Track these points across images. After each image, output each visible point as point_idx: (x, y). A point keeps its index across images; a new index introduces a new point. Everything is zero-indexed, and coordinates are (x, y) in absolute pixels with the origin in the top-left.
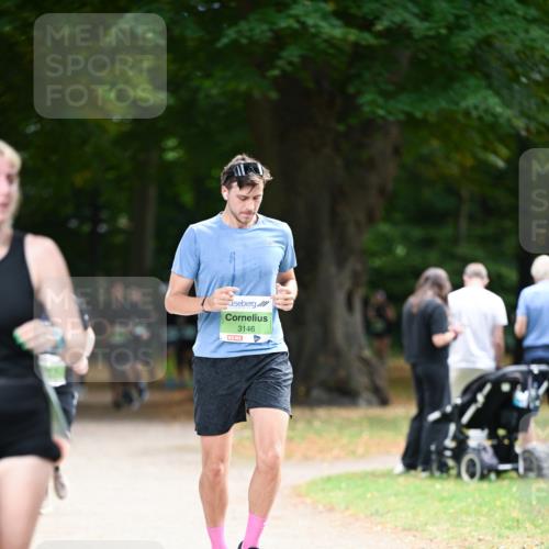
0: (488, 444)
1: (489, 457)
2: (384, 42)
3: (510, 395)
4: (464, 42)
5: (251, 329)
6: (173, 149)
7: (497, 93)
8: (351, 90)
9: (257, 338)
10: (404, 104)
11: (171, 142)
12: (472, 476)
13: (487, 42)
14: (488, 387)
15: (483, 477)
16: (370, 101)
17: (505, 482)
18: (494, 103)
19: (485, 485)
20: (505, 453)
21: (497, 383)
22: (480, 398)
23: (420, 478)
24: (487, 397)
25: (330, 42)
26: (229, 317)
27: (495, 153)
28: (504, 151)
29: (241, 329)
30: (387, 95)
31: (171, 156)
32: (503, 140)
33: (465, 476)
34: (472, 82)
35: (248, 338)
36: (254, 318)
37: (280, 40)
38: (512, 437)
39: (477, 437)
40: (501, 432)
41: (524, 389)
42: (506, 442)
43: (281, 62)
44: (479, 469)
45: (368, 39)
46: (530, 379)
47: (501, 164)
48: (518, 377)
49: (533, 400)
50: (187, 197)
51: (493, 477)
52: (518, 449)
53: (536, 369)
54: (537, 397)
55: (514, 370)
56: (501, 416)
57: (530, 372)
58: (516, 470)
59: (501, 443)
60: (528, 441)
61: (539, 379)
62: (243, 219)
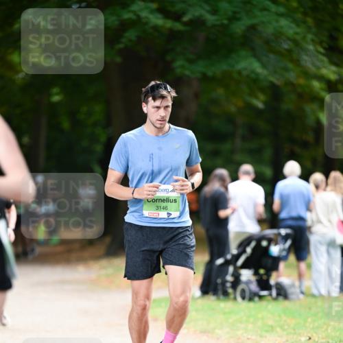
0: (253, 278)
1: (254, 287)
2: (187, 28)
3: (267, 249)
4: (239, 28)
5: (165, 208)
6: (57, 94)
7: (259, 60)
8: (168, 58)
9: (169, 214)
10: (200, 67)
11: (55, 90)
12: (243, 298)
13: (253, 28)
14: (253, 244)
15: (251, 299)
16: (180, 66)
17: (264, 303)
18: (257, 67)
19: (251, 304)
20: (264, 284)
21: (259, 239)
22: (249, 250)
23: (211, 300)
24: (254, 250)
25: (156, 28)
26: (149, 200)
27: (257, 98)
28: (262, 97)
29: (158, 208)
30: (191, 62)
31: (56, 98)
32: (262, 90)
33: (239, 299)
34: (243, 53)
35: (163, 214)
36: (167, 200)
37: (124, 26)
38: (268, 274)
39: (246, 275)
40: (262, 271)
41: (276, 244)
42: (265, 277)
43: (124, 40)
44: (247, 294)
45: (178, 26)
46: (279, 239)
47: (260, 105)
48: (272, 236)
49: (281, 251)
50: (66, 125)
51: (256, 299)
52: (272, 282)
53: (283, 232)
54: (284, 250)
55: (270, 232)
56: (262, 261)
57: (279, 234)
58: (271, 295)
59: (261, 278)
60: (278, 276)
61: (286, 238)
62: (158, 126)
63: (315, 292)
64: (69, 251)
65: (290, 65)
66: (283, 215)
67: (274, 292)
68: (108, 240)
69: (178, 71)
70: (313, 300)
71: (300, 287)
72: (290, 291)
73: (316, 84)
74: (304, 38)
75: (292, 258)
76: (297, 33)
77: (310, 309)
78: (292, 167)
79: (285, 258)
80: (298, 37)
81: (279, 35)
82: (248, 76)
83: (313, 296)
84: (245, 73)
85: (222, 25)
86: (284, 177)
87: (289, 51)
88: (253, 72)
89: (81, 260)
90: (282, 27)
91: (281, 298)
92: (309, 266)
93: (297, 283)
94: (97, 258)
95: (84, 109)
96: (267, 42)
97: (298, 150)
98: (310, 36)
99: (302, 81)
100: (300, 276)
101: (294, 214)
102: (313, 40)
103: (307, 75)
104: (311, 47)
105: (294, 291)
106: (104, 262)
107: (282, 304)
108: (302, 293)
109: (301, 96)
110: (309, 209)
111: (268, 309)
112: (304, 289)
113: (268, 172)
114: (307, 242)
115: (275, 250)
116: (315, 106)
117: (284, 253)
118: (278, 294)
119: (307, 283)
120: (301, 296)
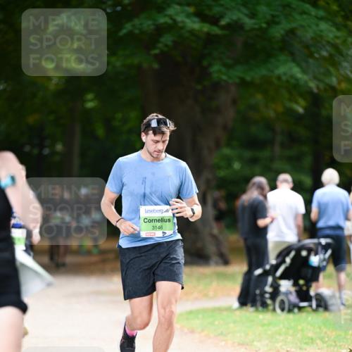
0: (293, 289)
1: (293, 298)
3: (307, 259)
4: (277, 32)
5: (161, 228)
6: (91, 100)
7: (299, 65)
8: (205, 63)
9: (164, 233)
10: (238, 72)
11: (90, 96)
12: (283, 310)
13: (292, 32)
14: (293, 254)
15: (290, 311)
16: (217, 71)
17: (303, 314)
18: (297, 72)
19: (291, 316)
20: (304, 295)
21: (299, 251)
22: (288, 260)
23: (249, 312)
24: (293, 260)
25: (192, 32)
26: (146, 220)
27: (296, 102)
28: (302, 102)
29: (154, 228)
30: (228, 67)
31: (90, 105)
32: (301, 95)
33: (278, 310)
34: (282, 57)
35: (159, 234)
36: (162, 220)
37: (160, 30)
38: (308, 286)
39: (286, 285)
40: (301, 282)
41: (316, 254)
42: (304, 288)
43: (160, 45)
44: (287, 306)
45: (216, 30)
46: (320, 248)
47: (301, 110)
48: (312, 246)
49: (321, 261)
50: (100, 131)
51: (296, 310)
52: (312, 293)
53: (323, 241)
54: (324, 260)
55: (309, 242)
56: (301, 272)
57: (320, 244)
58: (311, 306)
59: (301, 289)
61: (326, 248)
62: (155, 156)
64: (104, 261)
67: (314, 304)
69: (215, 76)
71: (341, 297)
72: (330, 302)
74: (345, 41)
81: (318, 39)
82: (287, 81)
84: (284, 78)
85: (261, 29)
88: (292, 76)
90: (321, 31)
91: (321, 309)
93: (337, 294)
95: (119, 116)
96: (307, 47)
98: (351, 40)
99: (344, 86)
100: (340, 287)
105: (334, 302)
107: (322, 316)
108: (343, 304)
110: (347, 218)
111: (308, 320)
113: (308, 181)
115: (315, 260)
117: (324, 263)
118: (318, 306)
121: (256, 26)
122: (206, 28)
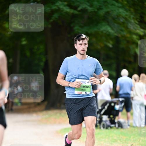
0: (108, 119)
1: (108, 123)
2: (80, 13)
3: (114, 107)
4: (102, 13)
5: (84, 90)
6: (24, 41)
7: (110, 26)
8: (72, 25)
9: (86, 93)
10: (85, 30)
11: (23, 39)
12: (104, 128)
13: (108, 13)
14: (108, 105)
15: (107, 128)
16: (77, 29)
17: (112, 130)
18: (109, 29)
19: (107, 130)
20: (112, 122)
21: (111, 103)
22: (106, 107)
24: (108, 107)
25: (66, 13)
27: (109, 43)
28: (111, 42)
29: (81, 90)
30: (82, 27)
31: (24, 43)
32: (111, 39)
33: (102, 128)
34: (103, 23)
36: (85, 87)
37: (53, 12)
38: (114, 118)
39: (105, 118)
40: (112, 116)
41: (118, 105)
42: (113, 119)
43: (53, 18)
44: (105, 126)
45: (76, 12)
46: (119, 103)
47: (110, 46)
48: (116, 101)
49: (120, 108)
50: (28, 54)
51: (109, 128)
52: (116, 121)
53: (121, 99)
54: (121, 107)
55: (115, 100)
56: (111, 112)
57: (119, 101)
58: (115, 126)
59: (111, 119)
60: (119, 118)
61: (122, 102)
62: (82, 53)
63: (134, 125)
64: (30, 108)
65: (124, 29)
66: (121, 92)
67: (117, 125)
68: (46, 103)
69: (76, 31)
70: (133, 129)
71: (128, 123)
72: (123, 125)
73: (135, 37)
74: (130, 17)
75: (124, 111)
76: (126, 15)
77: (132, 132)
78: (125, 72)
79: (122, 111)
80: (127, 17)
81: (119, 16)
82: (105, 33)
83: (134, 127)
84: (104, 32)
85: (95, 12)
86: (121, 76)
87: (123, 23)
88: (108, 31)
89: (34, 111)
90: (120, 12)
91: (120, 128)
92: (132, 114)
93: (127, 121)
94: (41, 111)
95: (36, 47)
96: (114, 19)
97: (127, 65)
98: (132, 16)
99: (128, 35)
100: (128, 118)
101: (125, 92)
102: (133, 18)
103: (131, 33)
104: (132, 21)
105: (125, 125)
106: (44, 112)
107: (120, 130)
108: (129, 125)
109: (128, 42)
110: (131, 90)
111: (114, 132)
112: (129, 124)
113: (114, 74)
114: (131, 104)
115: (117, 107)
116: (134, 46)
117: (121, 109)
118: (119, 126)
119: (131, 121)
120: (128, 127)
121: (93, 11)
122: (72, 11)
